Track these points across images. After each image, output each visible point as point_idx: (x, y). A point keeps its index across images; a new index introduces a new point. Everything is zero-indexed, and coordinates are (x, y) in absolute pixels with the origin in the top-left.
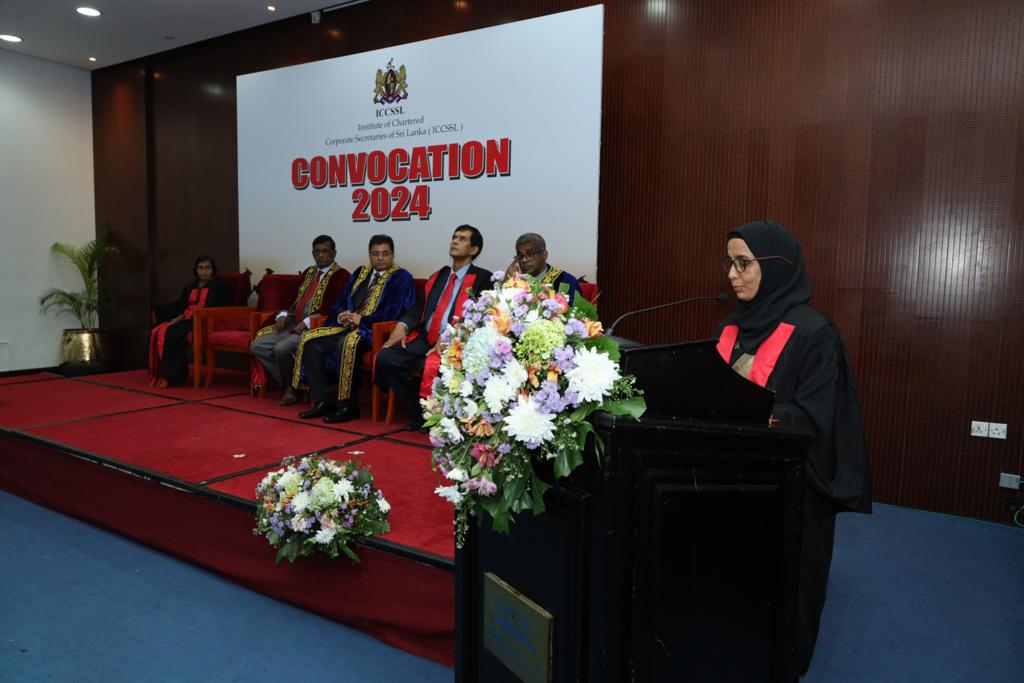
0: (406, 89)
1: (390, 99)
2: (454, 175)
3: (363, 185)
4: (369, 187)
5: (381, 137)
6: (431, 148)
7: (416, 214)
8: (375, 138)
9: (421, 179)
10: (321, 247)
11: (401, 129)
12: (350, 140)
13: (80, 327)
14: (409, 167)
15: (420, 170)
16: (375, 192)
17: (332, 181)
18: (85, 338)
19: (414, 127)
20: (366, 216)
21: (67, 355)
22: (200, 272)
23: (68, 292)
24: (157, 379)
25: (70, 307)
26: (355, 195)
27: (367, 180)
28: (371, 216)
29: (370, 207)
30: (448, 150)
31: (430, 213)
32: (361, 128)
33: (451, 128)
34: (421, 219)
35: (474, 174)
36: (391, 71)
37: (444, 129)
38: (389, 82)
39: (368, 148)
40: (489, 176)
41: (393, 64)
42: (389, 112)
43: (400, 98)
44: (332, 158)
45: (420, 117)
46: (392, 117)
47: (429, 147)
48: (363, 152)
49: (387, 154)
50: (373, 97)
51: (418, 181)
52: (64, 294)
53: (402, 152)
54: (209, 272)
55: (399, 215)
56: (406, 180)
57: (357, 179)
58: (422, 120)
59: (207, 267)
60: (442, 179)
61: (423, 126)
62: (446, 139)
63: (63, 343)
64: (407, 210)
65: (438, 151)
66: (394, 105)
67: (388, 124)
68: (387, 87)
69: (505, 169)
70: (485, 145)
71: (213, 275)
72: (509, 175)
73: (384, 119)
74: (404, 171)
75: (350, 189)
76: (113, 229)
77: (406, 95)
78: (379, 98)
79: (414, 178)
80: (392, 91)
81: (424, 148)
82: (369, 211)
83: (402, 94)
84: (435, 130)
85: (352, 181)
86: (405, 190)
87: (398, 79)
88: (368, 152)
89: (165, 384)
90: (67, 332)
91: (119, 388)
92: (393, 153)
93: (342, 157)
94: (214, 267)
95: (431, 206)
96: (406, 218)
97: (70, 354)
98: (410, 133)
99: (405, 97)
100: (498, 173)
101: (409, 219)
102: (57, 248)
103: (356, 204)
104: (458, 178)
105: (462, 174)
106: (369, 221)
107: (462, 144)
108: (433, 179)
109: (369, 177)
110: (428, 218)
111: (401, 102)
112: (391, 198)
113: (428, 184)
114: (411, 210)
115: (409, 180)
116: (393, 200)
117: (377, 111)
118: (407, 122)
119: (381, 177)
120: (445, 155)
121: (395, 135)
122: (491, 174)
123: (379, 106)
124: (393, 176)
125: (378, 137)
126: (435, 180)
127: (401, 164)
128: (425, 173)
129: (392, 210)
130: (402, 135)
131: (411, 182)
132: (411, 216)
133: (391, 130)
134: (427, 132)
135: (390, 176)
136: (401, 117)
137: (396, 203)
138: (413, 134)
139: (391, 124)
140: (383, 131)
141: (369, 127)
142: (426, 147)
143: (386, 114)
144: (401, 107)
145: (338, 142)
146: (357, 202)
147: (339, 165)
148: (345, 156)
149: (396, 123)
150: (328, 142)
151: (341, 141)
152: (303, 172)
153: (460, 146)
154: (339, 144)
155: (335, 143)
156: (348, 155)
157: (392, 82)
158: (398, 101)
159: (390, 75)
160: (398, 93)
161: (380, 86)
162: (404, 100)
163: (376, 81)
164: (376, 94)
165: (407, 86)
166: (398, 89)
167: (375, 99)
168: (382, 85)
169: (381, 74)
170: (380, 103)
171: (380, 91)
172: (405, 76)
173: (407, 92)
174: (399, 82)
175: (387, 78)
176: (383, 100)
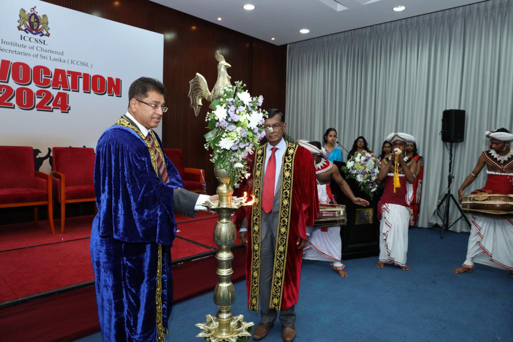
0: (48, 31)
1: (34, 32)
2: (86, 89)
3: (7, 82)
4: (14, 85)
5: (25, 54)
6: (69, 72)
7: (59, 109)
8: (19, 53)
9: (62, 89)
11: (45, 54)
14: (52, 79)
15: (60, 83)
16: (19, 90)
19: (56, 56)
20: (11, 104)
27: (11, 80)
28: (16, 106)
29: (15, 98)
30: (82, 76)
31: (70, 109)
32: (4, 42)
33: (83, 64)
34: (62, 112)
35: (101, 92)
36: (34, 14)
37: (79, 63)
38: (32, 20)
39: (13, 59)
40: (109, 95)
41: (36, 10)
42: (32, 40)
43: (43, 35)
45: (61, 52)
46: (36, 45)
48: (8, 60)
49: (32, 66)
50: (18, 25)
51: (59, 89)
53: (47, 71)
55: (41, 107)
56: (49, 87)
58: (62, 54)
60: (78, 91)
61: (63, 58)
62: (82, 70)
64: (51, 105)
65: (75, 75)
66: (38, 37)
67: (33, 48)
68: (30, 23)
69: (118, 93)
70: (106, 79)
72: (121, 96)
73: (26, 43)
74: (46, 82)
78: (23, 27)
79: (55, 85)
80: (35, 28)
81: (64, 71)
82: (13, 101)
83: (45, 32)
84: (72, 62)
86: (49, 94)
87: (41, 22)
88: (13, 61)
92: (37, 68)
95: (69, 105)
96: (50, 110)
98: (52, 59)
99: (48, 35)
100: (115, 95)
101: (52, 111)
103: (1, 95)
104: (90, 93)
105: (92, 91)
106: (14, 108)
107: (92, 74)
108: (71, 90)
109: (13, 78)
110: (68, 112)
111: (44, 38)
112: (36, 96)
113: (68, 92)
114: (53, 106)
115: (51, 87)
116: (38, 97)
117: (21, 36)
118: (50, 52)
119: (26, 80)
120: (80, 79)
121: (39, 56)
122: (111, 94)
123: (24, 34)
124: (37, 82)
125: (23, 54)
126: (72, 91)
127: (45, 76)
128: (65, 85)
129: (36, 104)
130: (45, 58)
131: (53, 88)
132: (54, 110)
133: (35, 52)
134: (66, 61)
135: (35, 82)
136: (42, 45)
137: (40, 100)
138: (55, 60)
139: (35, 48)
140: (27, 50)
141: (13, 44)
142: (66, 71)
143: (30, 40)
144: (44, 41)
146: (1, 93)
149: (39, 49)
153: (90, 76)
157: (35, 21)
158: (41, 36)
159: (33, 17)
160: (41, 30)
161: (24, 20)
162: (47, 37)
163: (20, 15)
164: (19, 24)
165: (49, 29)
166: (40, 29)
167: (18, 27)
168: (26, 20)
169: (24, 12)
170: (24, 32)
171: (23, 23)
172: (48, 22)
173: (49, 33)
174: (42, 24)
175: (30, 17)
176: (27, 31)
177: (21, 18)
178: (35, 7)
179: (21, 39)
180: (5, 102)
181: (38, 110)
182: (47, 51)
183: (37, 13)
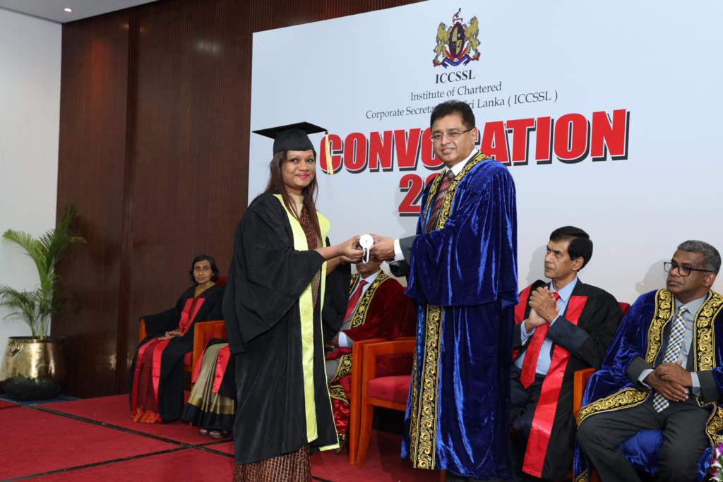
0: (478, 48)
1: (456, 60)
2: (543, 158)
3: (415, 169)
4: (423, 172)
6: (510, 123)
11: (470, 98)
12: (399, 113)
13: (30, 334)
15: (494, 151)
16: (431, 180)
17: (373, 164)
18: (35, 349)
19: (489, 96)
20: (417, 209)
21: (10, 370)
22: (196, 274)
23: (20, 291)
24: (144, 410)
25: (20, 311)
26: (403, 182)
27: (421, 163)
30: (535, 126)
32: (414, 97)
33: (538, 97)
35: (573, 156)
36: (458, 25)
37: (530, 98)
38: (454, 39)
40: (594, 160)
41: (460, 17)
42: (453, 77)
43: (469, 59)
44: (375, 136)
45: (497, 84)
46: (457, 84)
47: (508, 122)
48: (417, 127)
50: (434, 58)
52: (14, 293)
54: (207, 274)
57: (407, 161)
58: (499, 87)
59: (205, 268)
60: (526, 163)
61: (500, 95)
62: (533, 111)
63: (7, 355)
65: (520, 127)
66: (461, 68)
67: (452, 93)
68: (452, 45)
69: (619, 149)
70: (589, 118)
71: (213, 279)
72: (626, 158)
73: (445, 87)
75: (397, 175)
76: (77, 214)
77: (479, 54)
78: (441, 59)
80: (458, 50)
81: (501, 123)
83: (472, 54)
84: (517, 100)
85: (399, 165)
87: (467, 35)
88: (424, 128)
89: (152, 418)
90: (15, 340)
91: (91, 421)
93: (388, 134)
94: (214, 268)
97: (14, 369)
100: (609, 156)
102: (9, 235)
103: (406, 193)
104: (550, 162)
105: (555, 156)
107: (556, 117)
108: (512, 163)
109: (424, 159)
111: (470, 65)
117: (437, 76)
118: (478, 90)
120: (531, 133)
122: (599, 156)
123: (440, 69)
126: (515, 164)
134: (506, 102)
136: (470, 84)
138: (487, 104)
139: (456, 93)
141: (425, 96)
142: (505, 122)
143: (449, 80)
144: (470, 71)
145: (382, 115)
146: (406, 190)
147: (383, 143)
148: (391, 132)
149: (462, 91)
150: (370, 115)
151: (387, 114)
152: (335, 153)
153: (553, 120)
154: (384, 118)
155: (379, 115)
156: (395, 131)
157: (458, 39)
158: (466, 63)
159: (456, 30)
160: (466, 52)
161: (443, 44)
162: (475, 61)
163: (437, 37)
164: (435, 54)
165: (479, 43)
166: (466, 48)
167: (434, 61)
168: (445, 43)
169: (444, 29)
170: (441, 66)
171: (442, 50)
172: (478, 31)
173: (479, 51)
174: (468, 39)
175: (451, 34)
176: (446, 62)
178: (460, 9)
179: (437, 82)
180: (411, 205)
182: (473, 91)
183: (462, 19)
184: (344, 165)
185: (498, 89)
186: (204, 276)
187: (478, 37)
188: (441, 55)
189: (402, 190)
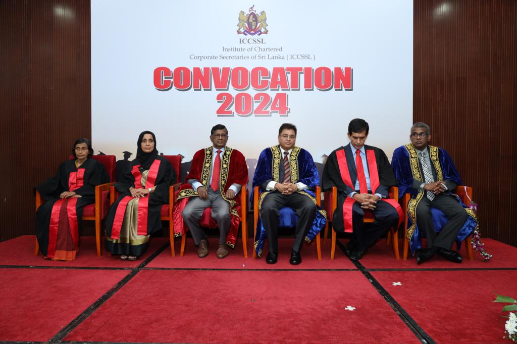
0: (266, 27)
1: (252, 32)
2: (308, 86)
4: (233, 92)
5: (244, 58)
6: (288, 69)
7: (277, 112)
8: (239, 58)
9: (280, 89)
10: (219, 132)
11: (262, 54)
12: (214, 58)
14: (270, 80)
15: (279, 83)
16: (238, 96)
17: (196, 86)
19: (276, 54)
20: (230, 112)
26: (219, 97)
27: (231, 87)
28: (235, 113)
29: (234, 104)
30: (303, 71)
31: (289, 112)
32: (224, 50)
33: (305, 57)
34: (281, 116)
35: (325, 87)
36: (253, 14)
37: (299, 57)
38: (251, 20)
39: (232, 65)
40: (336, 90)
41: (254, 9)
42: (250, 41)
43: (261, 33)
44: (197, 70)
45: (280, 48)
46: (254, 45)
47: (287, 68)
48: (228, 66)
49: (250, 70)
50: (238, 29)
51: (278, 90)
53: (265, 71)
55: (259, 112)
56: (268, 89)
60: (299, 90)
61: (281, 54)
62: (303, 64)
64: (269, 109)
65: (295, 71)
66: (256, 36)
67: (251, 49)
68: (249, 23)
69: (349, 85)
70: (333, 70)
72: (352, 90)
73: (246, 46)
74: (265, 84)
75: (214, 92)
77: (267, 31)
78: (242, 30)
79: (274, 86)
80: (253, 27)
81: (283, 68)
82: (233, 109)
83: (263, 30)
84: (292, 57)
85: (216, 87)
86: (267, 96)
87: (259, 20)
88: (232, 67)
92: (255, 70)
93: (206, 69)
95: (289, 107)
96: (267, 114)
98: (270, 57)
99: (266, 32)
100: (343, 89)
101: (270, 116)
103: (221, 104)
104: (313, 90)
105: (315, 87)
106: (233, 116)
107: (315, 67)
108: (291, 89)
109: (233, 85)
110: (287, 116)
111: (263, 36)
112: (254, 101)
113: (287, 92)
114: (271, 110)
115: (270, 89)
116: (256, 102)
117: (240, 39)
118: (268, 50)
119: (244, 85)
120: (301, 75)
121: (257, 57)
122: (338, 88)
123: (242, 36)
124: (255, 86)
125: (242, 58)
126: (292, 90)
127: (263, 78)
128: (284, 85)
129: (254, 109)
130: (264, 58)
131: (271, 90)
132: (273, 114)
133: (253, 53)
134: (286, 58)
135: (253, 86)
136: (262, 46)
137: (259, 104)
138: (273, 58)
139: (253, 50)
140: (246, 54)
141: (233, 50)
142: (285, 68)
143: (248, 42)
144: (262, 39)
145: (202, 58)
146: (222, 102)
147: (203, 74)
148: (208, 68)
149: (257, 49)
150: (192, 57)
151: (205, 58)
152: (165, 78)
153: (313, 69)
154: (203, 60)
155: (200, 58)
156: (213, 68)
157: (254, 21)
158: (259, 34)
159: (252, 16)
160: (259, 29)
161: (243, 22)
162: (265, 34)
163: (239, 19)
164: (239, 27)
165: (267, 25)
166: (259, 27)
167: (238, 31)
168: (245, 22)
169: (244, 14)
170: (243, 34)
171: (242, 26)
172: (266, 18)
173: (267, 29)
174: (260, 22)
175: (249, 18)
176: (246, 33)
177: (240, 21)
178: (254, 6)
179: (240, 43)
180: (225, 110)
181: (256, 116)
182: (265, 50)
183: (255, 11)
184: (173, 86)
185: (281, 50)
186: (82, 154)
187: (266, 22)
188: (243, 29)
189: (218, 102)
